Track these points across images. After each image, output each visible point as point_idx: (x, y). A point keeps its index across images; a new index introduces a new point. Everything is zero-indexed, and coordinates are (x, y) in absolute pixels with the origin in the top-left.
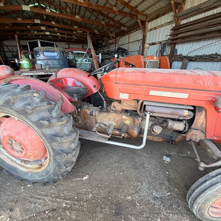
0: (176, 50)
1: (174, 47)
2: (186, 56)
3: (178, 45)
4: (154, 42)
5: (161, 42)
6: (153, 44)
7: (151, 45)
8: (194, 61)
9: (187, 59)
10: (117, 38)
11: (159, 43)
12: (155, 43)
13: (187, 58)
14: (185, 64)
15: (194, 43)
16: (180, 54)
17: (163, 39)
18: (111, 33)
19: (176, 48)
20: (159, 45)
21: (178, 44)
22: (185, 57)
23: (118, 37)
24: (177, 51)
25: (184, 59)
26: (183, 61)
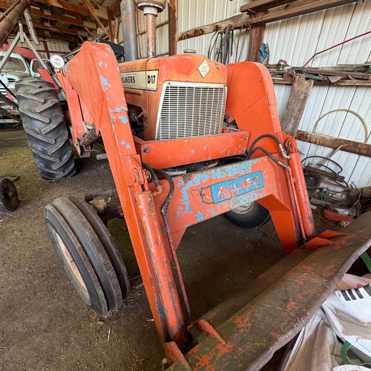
0: (266, 47)
1: (260, 38)
2: (303, 67)
3: (271, 32)
4: (198, 25)
5: (219, 24)
6: (198, 32)
7: (192, 37)
8: (337, 85)
9: (307, 79)
10: (113, 22)
11: (212, 29)
12: (201, 30)
13: (307, 73)
14: (302, 97)
15: (329, 21)
16: (281, 61)
17: (223, 15)
18: (97, 8)
19: (265, 42)
20: (213, 33)
21: (270, 27)
22: (299, 71)
23: (114, 20)
24: (268, 53)
25: (297, 78)
26: (296, 85)
